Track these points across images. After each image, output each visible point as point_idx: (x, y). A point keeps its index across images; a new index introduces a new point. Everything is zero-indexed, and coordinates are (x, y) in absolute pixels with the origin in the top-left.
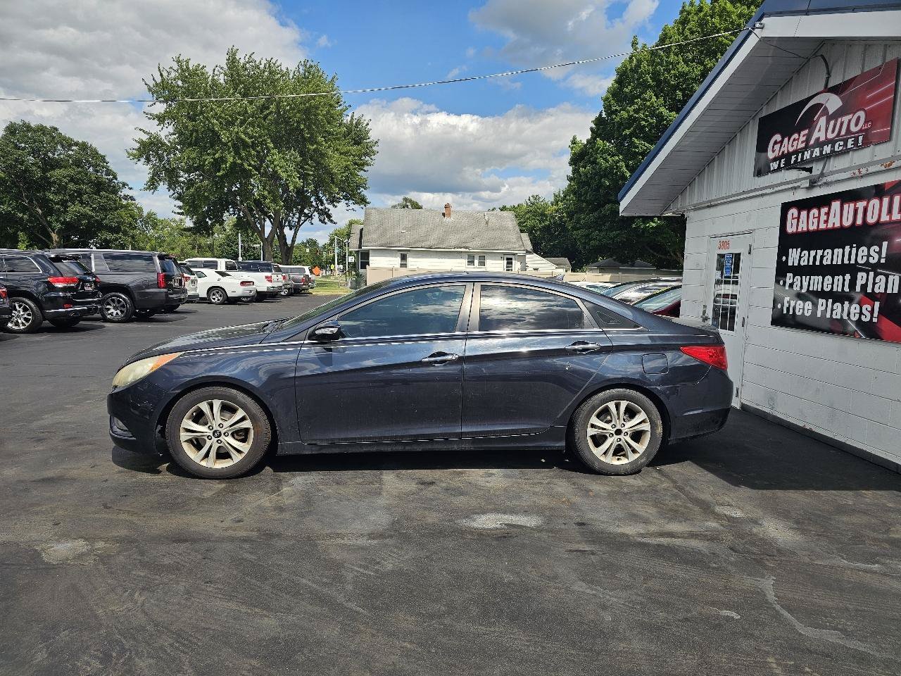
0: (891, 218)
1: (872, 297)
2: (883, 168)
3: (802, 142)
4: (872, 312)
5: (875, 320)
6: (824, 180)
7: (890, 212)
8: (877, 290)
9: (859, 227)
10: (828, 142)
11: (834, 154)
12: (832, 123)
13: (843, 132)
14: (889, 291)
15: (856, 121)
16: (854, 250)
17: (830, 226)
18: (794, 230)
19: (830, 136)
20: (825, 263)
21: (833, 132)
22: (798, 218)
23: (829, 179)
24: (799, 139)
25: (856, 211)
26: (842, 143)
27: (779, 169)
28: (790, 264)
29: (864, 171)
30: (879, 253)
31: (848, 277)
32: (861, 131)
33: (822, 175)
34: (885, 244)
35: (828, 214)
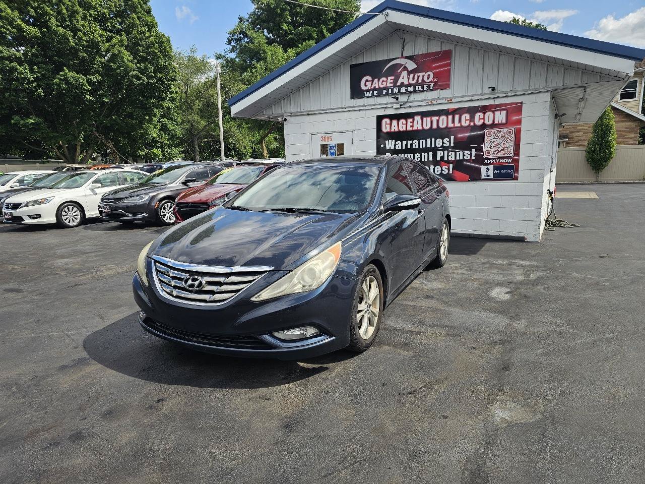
0: (454, 125)
1: (448, 162)
2: (446, 102)
3: (390, 83)
4: (449, 169)
5: (451, 172)
6: (407, 105)
7: (453, 122)
8: (450, 159)
9: (435, 129)
10: (410, 85)
11: (415, 91)
12: (412, 75)
13: (420, 81)
14: (458, 158)
15: (428, 76)
16: (433, 141)
17: (415, 128)
18: (388, 130)
19: (411, 82)
20: (414, 147)
21: (413, 80)
22: (391, 124)
23: (411, 104)
24: (387, 81)
25: (432, 122)
26: (420, 87)
27: (373, 96)
28: (388, 148)
29: (434, 102)
30: (450, 142)
31: (431, 154)
32: (431, 82)
33: (407, 102)
34: (452, 138)
35: (413, 122)
